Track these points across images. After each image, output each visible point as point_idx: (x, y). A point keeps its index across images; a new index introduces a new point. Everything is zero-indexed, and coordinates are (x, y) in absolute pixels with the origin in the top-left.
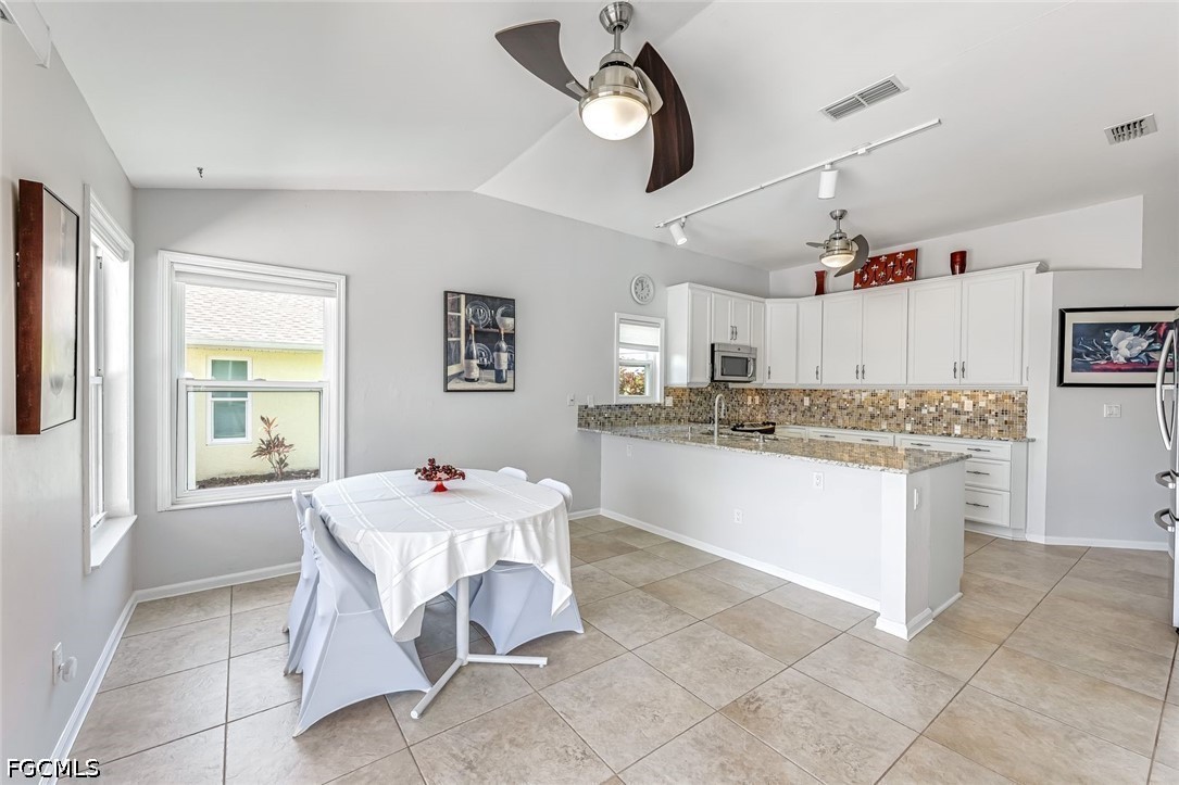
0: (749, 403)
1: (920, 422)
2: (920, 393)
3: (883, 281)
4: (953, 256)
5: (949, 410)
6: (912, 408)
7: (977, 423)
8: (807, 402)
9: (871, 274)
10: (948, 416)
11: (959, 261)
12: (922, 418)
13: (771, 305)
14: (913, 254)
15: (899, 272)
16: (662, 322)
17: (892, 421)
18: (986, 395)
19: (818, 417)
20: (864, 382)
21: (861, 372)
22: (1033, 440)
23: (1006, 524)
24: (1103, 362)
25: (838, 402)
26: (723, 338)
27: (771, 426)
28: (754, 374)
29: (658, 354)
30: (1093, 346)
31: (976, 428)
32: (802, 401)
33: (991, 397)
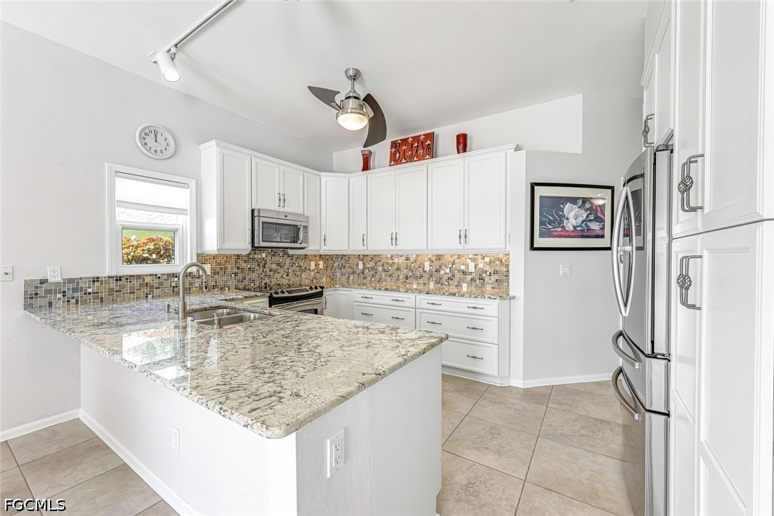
0: (313, 267)
1: (439, 281)
2: (439, 257)
3: (410, 159)
4: (458, 137)
5: (459, 271)
6: (434, 270)
7: (478, 281)
8: (361, 266)
9: (402, 154)
10: (458, 275)
11: (462, 142)
12: (441, 278)
13: (325, 177)
14: (431, 136)
15: (421, 152)
16: (193, 183)
17: (421, 281)
18: (483, 258)
19: (369, 278)
20: (397, 248)
21: (394, 239)
22: (514, 298)
23: (495, 373)
24: (559, 229)
25: (383, 265)
26: (268, 204)
27: (319, 290)
28: (306, 240)
29: (188, 218)
30: (553, 216)
31: (476, 286)
32: (358, 264)
33: (487, 260)
